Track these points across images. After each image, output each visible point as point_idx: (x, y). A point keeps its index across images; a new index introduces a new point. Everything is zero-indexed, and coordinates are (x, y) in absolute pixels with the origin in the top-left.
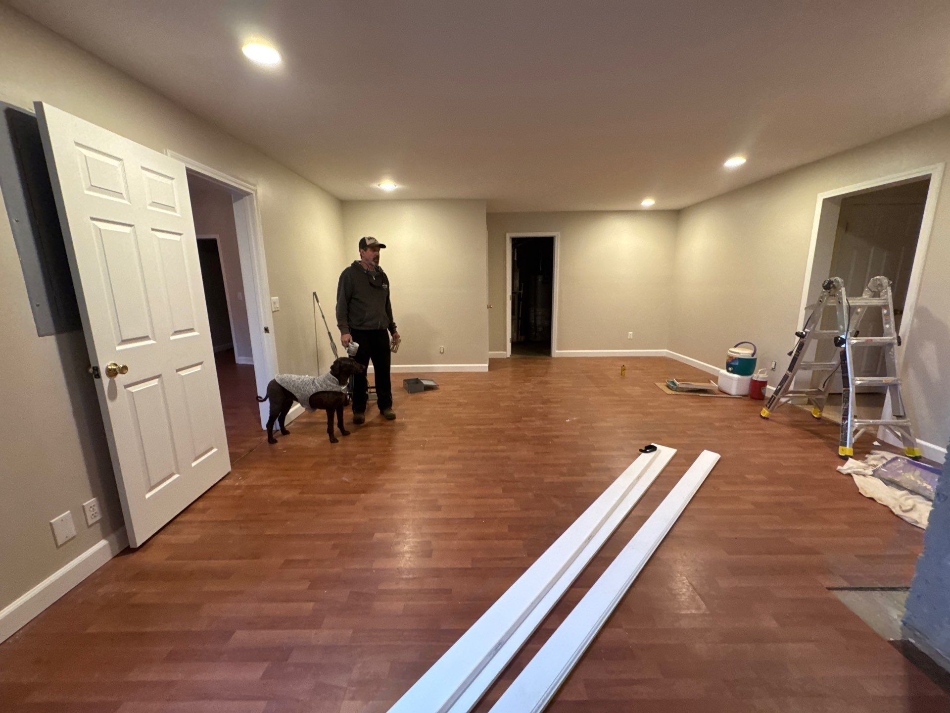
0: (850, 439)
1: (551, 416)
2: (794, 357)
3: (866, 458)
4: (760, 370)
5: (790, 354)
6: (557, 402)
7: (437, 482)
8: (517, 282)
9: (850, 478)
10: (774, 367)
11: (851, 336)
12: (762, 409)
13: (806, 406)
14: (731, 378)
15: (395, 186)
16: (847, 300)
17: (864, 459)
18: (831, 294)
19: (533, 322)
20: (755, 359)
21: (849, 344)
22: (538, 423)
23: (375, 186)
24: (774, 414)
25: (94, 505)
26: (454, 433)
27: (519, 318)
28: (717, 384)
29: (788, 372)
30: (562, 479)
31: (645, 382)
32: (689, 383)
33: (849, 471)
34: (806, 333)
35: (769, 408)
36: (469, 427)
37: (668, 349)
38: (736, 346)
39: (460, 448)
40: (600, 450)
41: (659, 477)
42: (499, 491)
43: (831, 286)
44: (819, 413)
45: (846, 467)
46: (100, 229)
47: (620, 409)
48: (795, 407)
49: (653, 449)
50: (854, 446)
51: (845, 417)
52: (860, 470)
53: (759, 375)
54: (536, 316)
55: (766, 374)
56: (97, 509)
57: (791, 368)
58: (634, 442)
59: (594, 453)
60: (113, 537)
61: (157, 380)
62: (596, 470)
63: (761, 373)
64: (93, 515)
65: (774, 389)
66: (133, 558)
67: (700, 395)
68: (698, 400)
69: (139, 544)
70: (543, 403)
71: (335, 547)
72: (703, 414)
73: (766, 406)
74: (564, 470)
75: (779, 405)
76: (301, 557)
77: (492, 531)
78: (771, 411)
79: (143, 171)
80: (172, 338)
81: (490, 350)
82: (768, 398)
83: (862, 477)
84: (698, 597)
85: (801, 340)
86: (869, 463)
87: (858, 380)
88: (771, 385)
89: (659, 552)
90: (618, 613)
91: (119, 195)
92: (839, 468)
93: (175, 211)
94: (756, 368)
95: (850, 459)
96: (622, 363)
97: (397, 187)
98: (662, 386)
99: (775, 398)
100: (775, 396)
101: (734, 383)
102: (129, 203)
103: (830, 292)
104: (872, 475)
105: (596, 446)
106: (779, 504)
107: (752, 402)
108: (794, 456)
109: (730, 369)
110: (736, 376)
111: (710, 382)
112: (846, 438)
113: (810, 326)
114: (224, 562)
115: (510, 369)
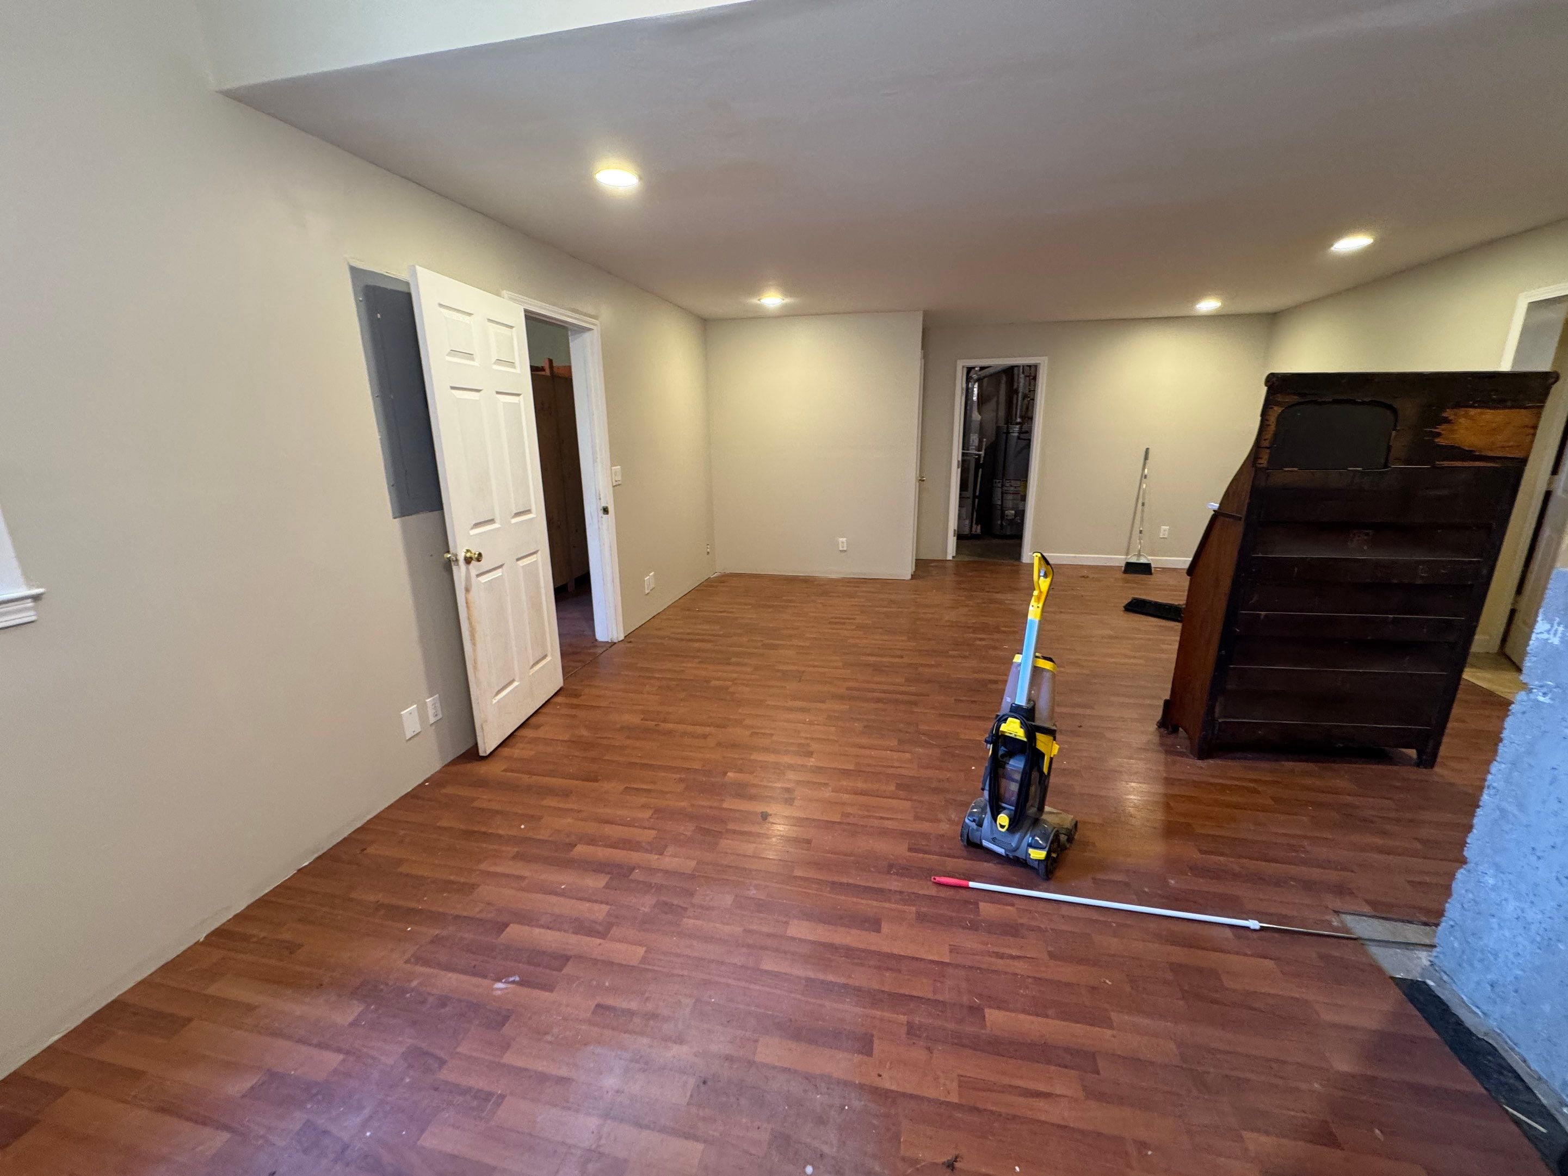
7: (812, 723)
8: (975, 438)
15: (783, 300)
19: (999, 503)
23: (755, 301)
25: (436, 703)
26: (845, 664)
46: (457, 399)
54: (1003, 492)
56: (438, 708)
61: (500, 570)
64: (433, 714)
69: (486, 750)
79: (489, 324)
80: (514, 521)
91: (471, 356)
93: (514, 367)
97: (784, 302)
115: (952, 580)
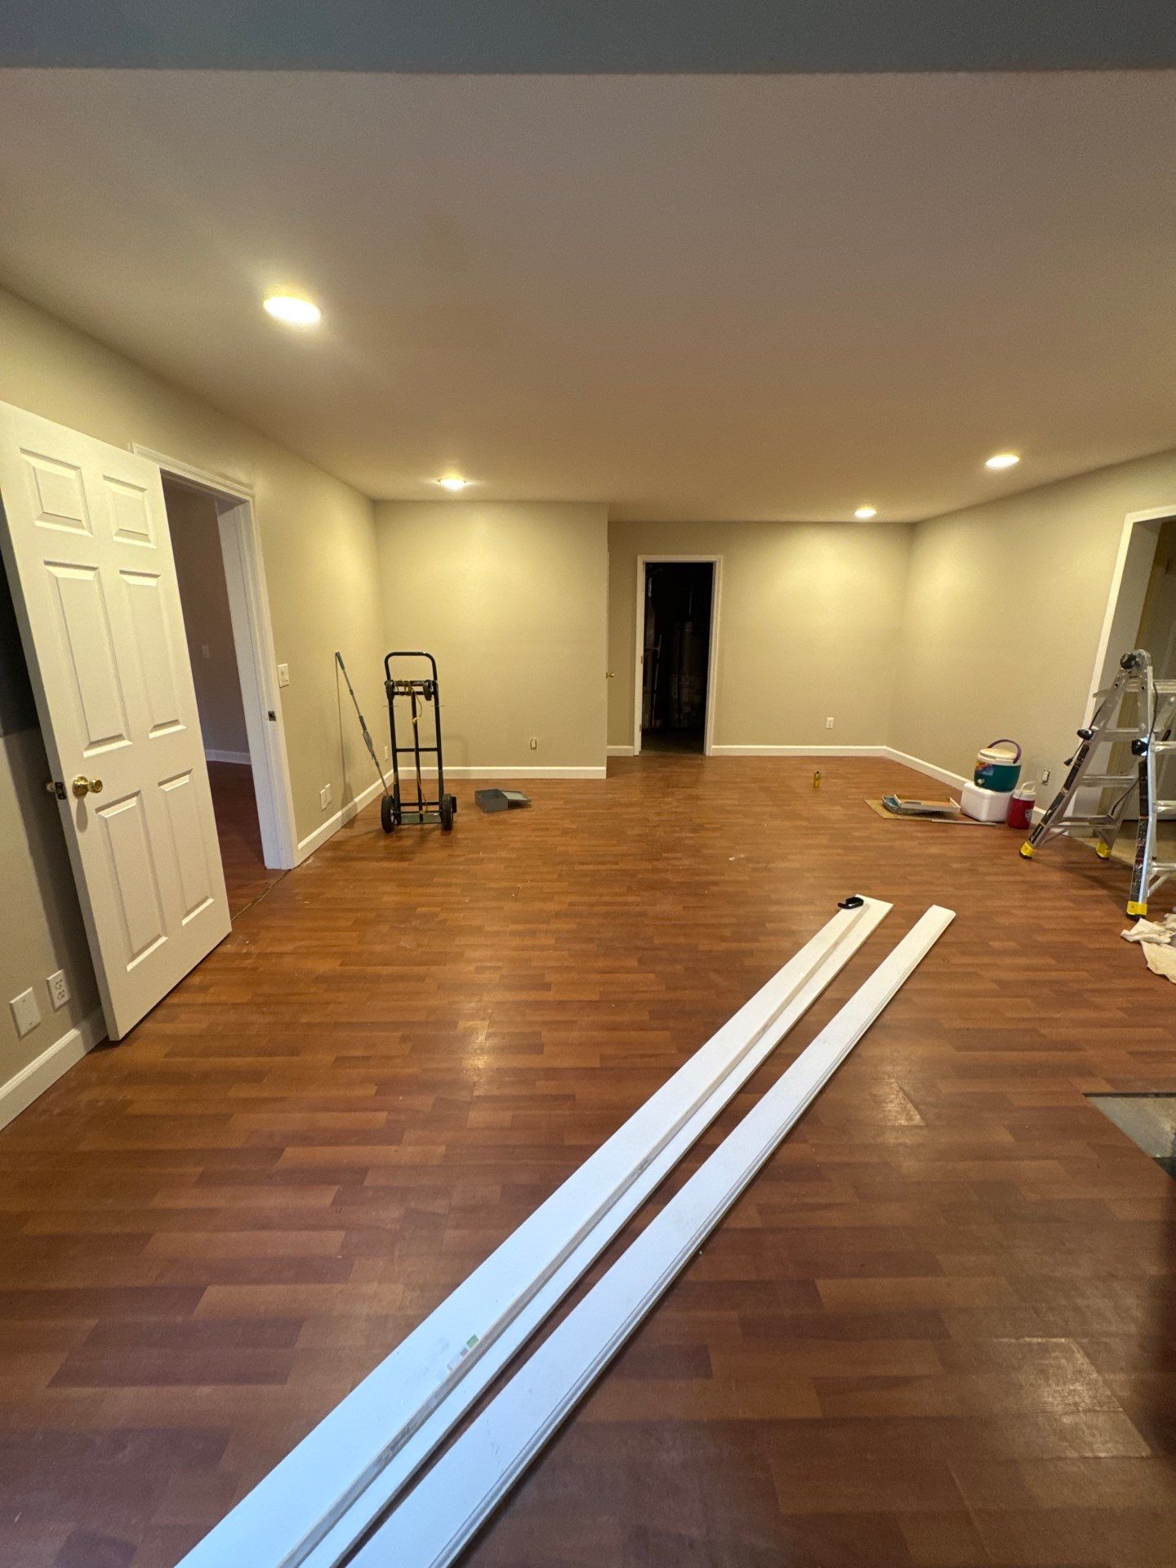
0: (1144, 892)
1: (706, 852)
2: (1074, 768)
3: (1165, 919)
4: (1024, 784)
5: (1068, 763)
6: (716, 829)
7: (542, 948)
8: (651, 632)
9: (1138, 946)
10: (1045, 780)
11: (1156, 739)
12: (1022, 845)
13: (1089, 839)
14: (982, 796)
15: (465, 482)
16: (1154, 685)
17: (1162, 920)
18: (1133, 674)
19: (676, 697)
20: (1019, 768)
21: (1153, 751)
22: (687, 862)
23: (434, 481)
24: (1041, 852)
25: (61, 981)
26: (560, 876)
27: (653, 692)
28: (959, 804)
29: (1064, 789)
30: (724, 946)
31: (851, 799)
32: (919, 801)
33: (1137, 938)
34: (1093, 732)
35: (1033, 843)
36: (584, 867)
37: (888, 746)
38: (990, 747)
39: (574, 898)
40: (778, 902)
41: (864, 944)
42: (633, 963)
43: (1133, 663)
44: (1106, 851)
45: (1134, 931)
46: (56, 578)
47: (811, 842)
48: (1075, 841)
49: (858, 902)
50: (1150, 902)
51: (1140, 859)
52: (1151, 936)
53: (1022, 792)
54: (680, 688)
55: (1033, 790)
56: (64, 987)
57: (1068, 785)
58: (830, 892)
59: (774, 908)
60: (85, 1024)
61: (135, 799)
62: (774, 933)
63: (1025, 788)
64: (60, 993)
65: (1044, 812)
66: (116, 1053)
67: (933, 820)
68: (926, 828)
69: (122, 1035)
70: (694, 831)
71: (404, 1039)
72: (934, 850)
73: (1030, 839)
74: (728, 932)
75: (1049, 838)
76: (358, 1053)
77: (626, 1018)
78: (1037, 847)
79: (107, 483)
80: (152, 735)
81: (610, 742)
82: (1032, 828)
83: (1155, 946)
84: (909, 1106)
85: (1086, 743)
86: (1168, 926)
87: (1161, 806)
88: (1040, 807)
89: (860, 1048)
90: (801, 1126)
91: (77, 522)
92: (1125, 932)
93: (149, 541)
94: (1019, 780)
95: (1141, 920)
96: (815, 767)
97: (467, 485)
98: (875, 804)
99: (1043, 828)
100: (1043, 825)
101: (985, 803)
102: (90, 535)
103: (1130, 672)
104: (1169, 944)
105: (773, 896)
106: (1034, 983)
107: (1010, 833)
108: (1061, 913)
109: (980, 781)
110: (988, 792)
111: (949, 800)
112: (1139, 889)
113: (1100, 721)
114: (250, 1059)
115: (639, 775)
